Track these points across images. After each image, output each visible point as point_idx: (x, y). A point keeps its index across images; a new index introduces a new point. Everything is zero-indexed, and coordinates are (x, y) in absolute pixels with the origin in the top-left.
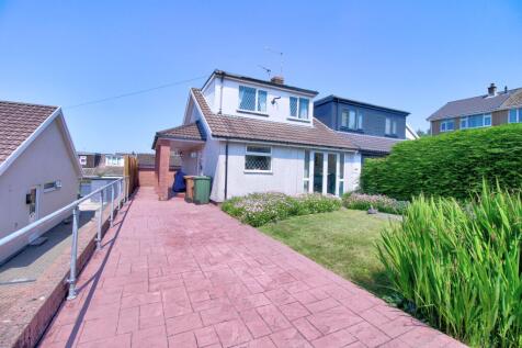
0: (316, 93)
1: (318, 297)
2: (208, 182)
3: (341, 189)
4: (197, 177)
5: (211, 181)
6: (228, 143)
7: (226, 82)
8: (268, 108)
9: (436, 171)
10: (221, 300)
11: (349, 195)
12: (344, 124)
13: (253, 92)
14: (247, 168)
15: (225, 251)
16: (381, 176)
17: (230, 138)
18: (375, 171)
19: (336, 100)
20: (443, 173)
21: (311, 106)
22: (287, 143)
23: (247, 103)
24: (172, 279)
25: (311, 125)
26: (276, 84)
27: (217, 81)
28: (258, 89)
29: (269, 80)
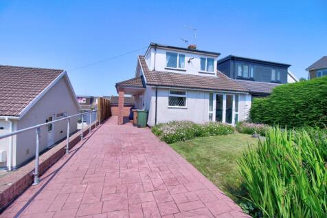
0: (219, 54)
1: (190, 199)
2: (146, 114)
3: (236, 119)
4: (139, 110)
5: (148, 113)
6: (157, 89)
7: (157, 50)
8: (186, 66)
9: (306, 106)
10: (122, 195)
11: (241, 123)
12: (240, 74)
13: (175, 55)
14: (170, 105)
15: (141, 159)
16: (264, 110)
17: (159, 85)
18: (260, 107)
19: (233, 59)
20: (311, 109)
21: (215, 63)
22: (197, 88)
23: (172, 63)
24: (98, 177)
25: (216, 76)
26: (191, 50)
27: (153, 50)
28: (179, 53)
29: (187, 48)
